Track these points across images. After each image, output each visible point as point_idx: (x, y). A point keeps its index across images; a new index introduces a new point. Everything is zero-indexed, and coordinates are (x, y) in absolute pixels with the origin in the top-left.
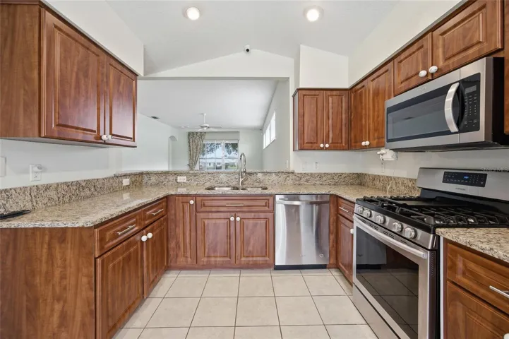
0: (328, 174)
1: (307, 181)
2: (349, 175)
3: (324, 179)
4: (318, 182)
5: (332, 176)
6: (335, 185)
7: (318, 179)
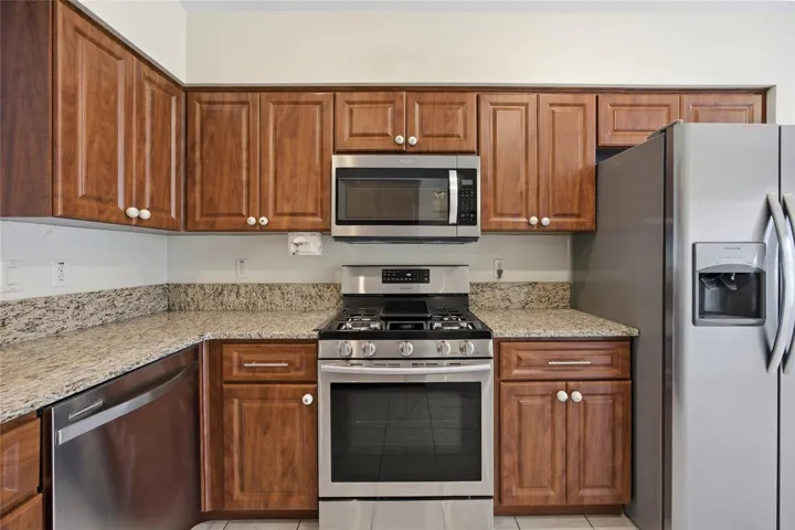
0: (100, 295)
1: (31, 327)
2: (148, 291)
3: (90, 309)
4: (71, 324)
5: (111, 297)
6: (117, 322)
7: (70, 312)
